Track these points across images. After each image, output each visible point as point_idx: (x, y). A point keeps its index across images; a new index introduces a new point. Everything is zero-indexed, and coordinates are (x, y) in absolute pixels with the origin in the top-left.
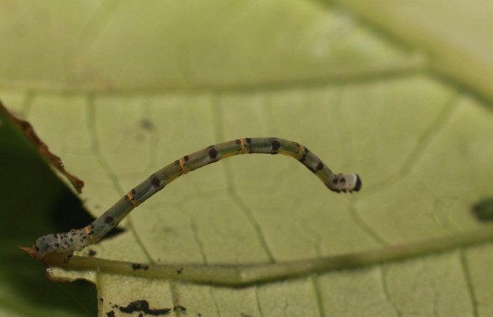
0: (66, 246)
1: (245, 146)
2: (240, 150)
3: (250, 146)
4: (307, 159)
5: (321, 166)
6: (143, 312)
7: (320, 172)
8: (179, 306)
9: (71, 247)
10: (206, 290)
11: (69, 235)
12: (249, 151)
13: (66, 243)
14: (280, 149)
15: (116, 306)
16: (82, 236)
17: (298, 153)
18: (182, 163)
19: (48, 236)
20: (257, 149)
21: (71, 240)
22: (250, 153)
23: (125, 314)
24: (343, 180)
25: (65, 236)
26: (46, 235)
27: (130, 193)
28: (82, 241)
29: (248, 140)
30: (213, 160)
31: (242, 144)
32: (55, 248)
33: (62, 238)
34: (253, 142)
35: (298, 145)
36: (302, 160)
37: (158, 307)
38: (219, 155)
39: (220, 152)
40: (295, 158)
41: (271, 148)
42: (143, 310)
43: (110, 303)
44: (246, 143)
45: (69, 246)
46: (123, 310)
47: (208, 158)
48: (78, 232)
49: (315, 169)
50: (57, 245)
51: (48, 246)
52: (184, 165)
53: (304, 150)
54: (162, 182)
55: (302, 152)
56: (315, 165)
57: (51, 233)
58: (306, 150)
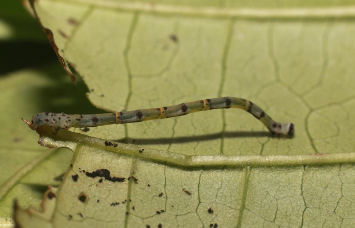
0: (54, 122)
1: (207, 104)
2: (203, 107)
3: (210, 105)
4: (252, 110)
5: (263, 114)
6: (103, 178)
7: (263, 118)
8: (132, 177)
9: (57, 123)
10: (161, 168)
11: (59, 115)
12: (210, 108)
13: (54, 120)
14: (231, 104)
15: (84, 171)
16: (68, 119)
17: (245, 106)
18: (162, 110)
19: (42, 113)
20: (215, 106)
21: (60, 118)
22: (211, 109)
23: (89, 178)
24: (280, 126)
25: (55, 115)
26: (41, 113)
27: (118, 113)
28: (67, 122)
29: (209, 100)
30: (183, 113)
31: (205, 103)
32: (46, 122)
33: (52, 115)
34: (212, 102)
35: (245, 100)
36: (249, 111)
37: (117, 176)
38: (188, 110)
39: (189, 108)
40: (244, 109)
41: (225, 104)
42: (104, 176)
43: (80, 168)
44: (207, 103)
45: (56, 123)
46: (88, 174)
47: (180, 112)
48: (67, 115)
49: (259, 116)
50: (47, 120)
51: (40, 120)
52: (163, 112)
53: (249, 103)
54: (143, 117)
55: (248, 105)
56: (258, 114)
57: (44, 112)
58: (251, 104)
